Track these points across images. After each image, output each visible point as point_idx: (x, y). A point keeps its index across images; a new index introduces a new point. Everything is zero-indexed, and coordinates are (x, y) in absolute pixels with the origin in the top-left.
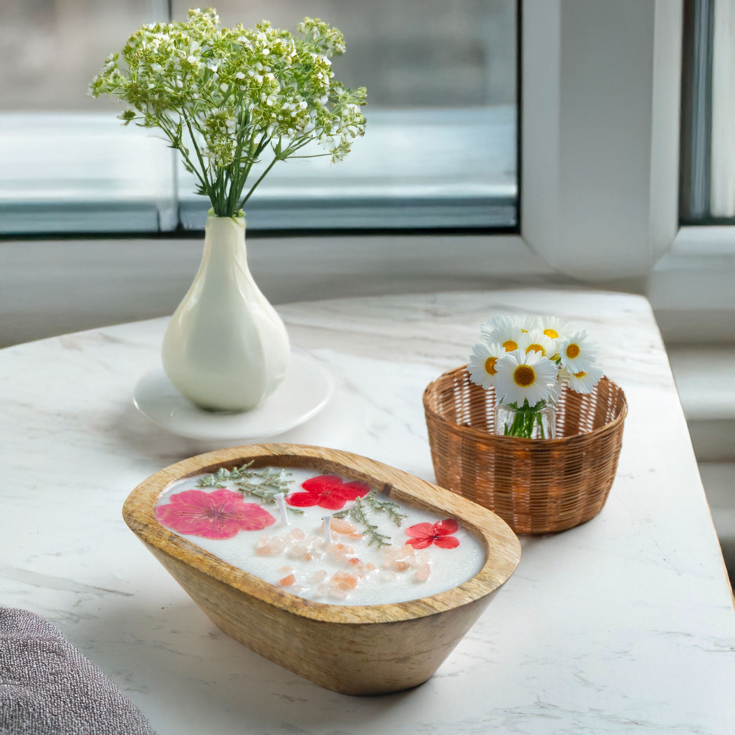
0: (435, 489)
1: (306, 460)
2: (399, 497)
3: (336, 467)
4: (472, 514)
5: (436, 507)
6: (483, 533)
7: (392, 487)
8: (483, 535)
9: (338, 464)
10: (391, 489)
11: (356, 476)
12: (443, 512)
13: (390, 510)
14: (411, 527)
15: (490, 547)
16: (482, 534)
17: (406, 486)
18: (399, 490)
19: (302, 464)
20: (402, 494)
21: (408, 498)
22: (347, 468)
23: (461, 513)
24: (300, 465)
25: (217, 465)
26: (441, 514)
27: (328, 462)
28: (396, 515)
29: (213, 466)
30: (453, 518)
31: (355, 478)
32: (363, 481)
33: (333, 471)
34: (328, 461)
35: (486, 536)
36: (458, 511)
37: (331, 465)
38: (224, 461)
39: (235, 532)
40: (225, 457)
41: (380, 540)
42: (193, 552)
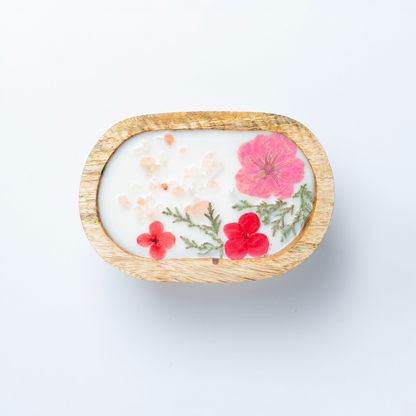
7: (213, 263)
28: (192, 246)
38: (315, 215)
39: (242, 163)
40: (318, 218)
41: (175, 216)
42: (232, 122)
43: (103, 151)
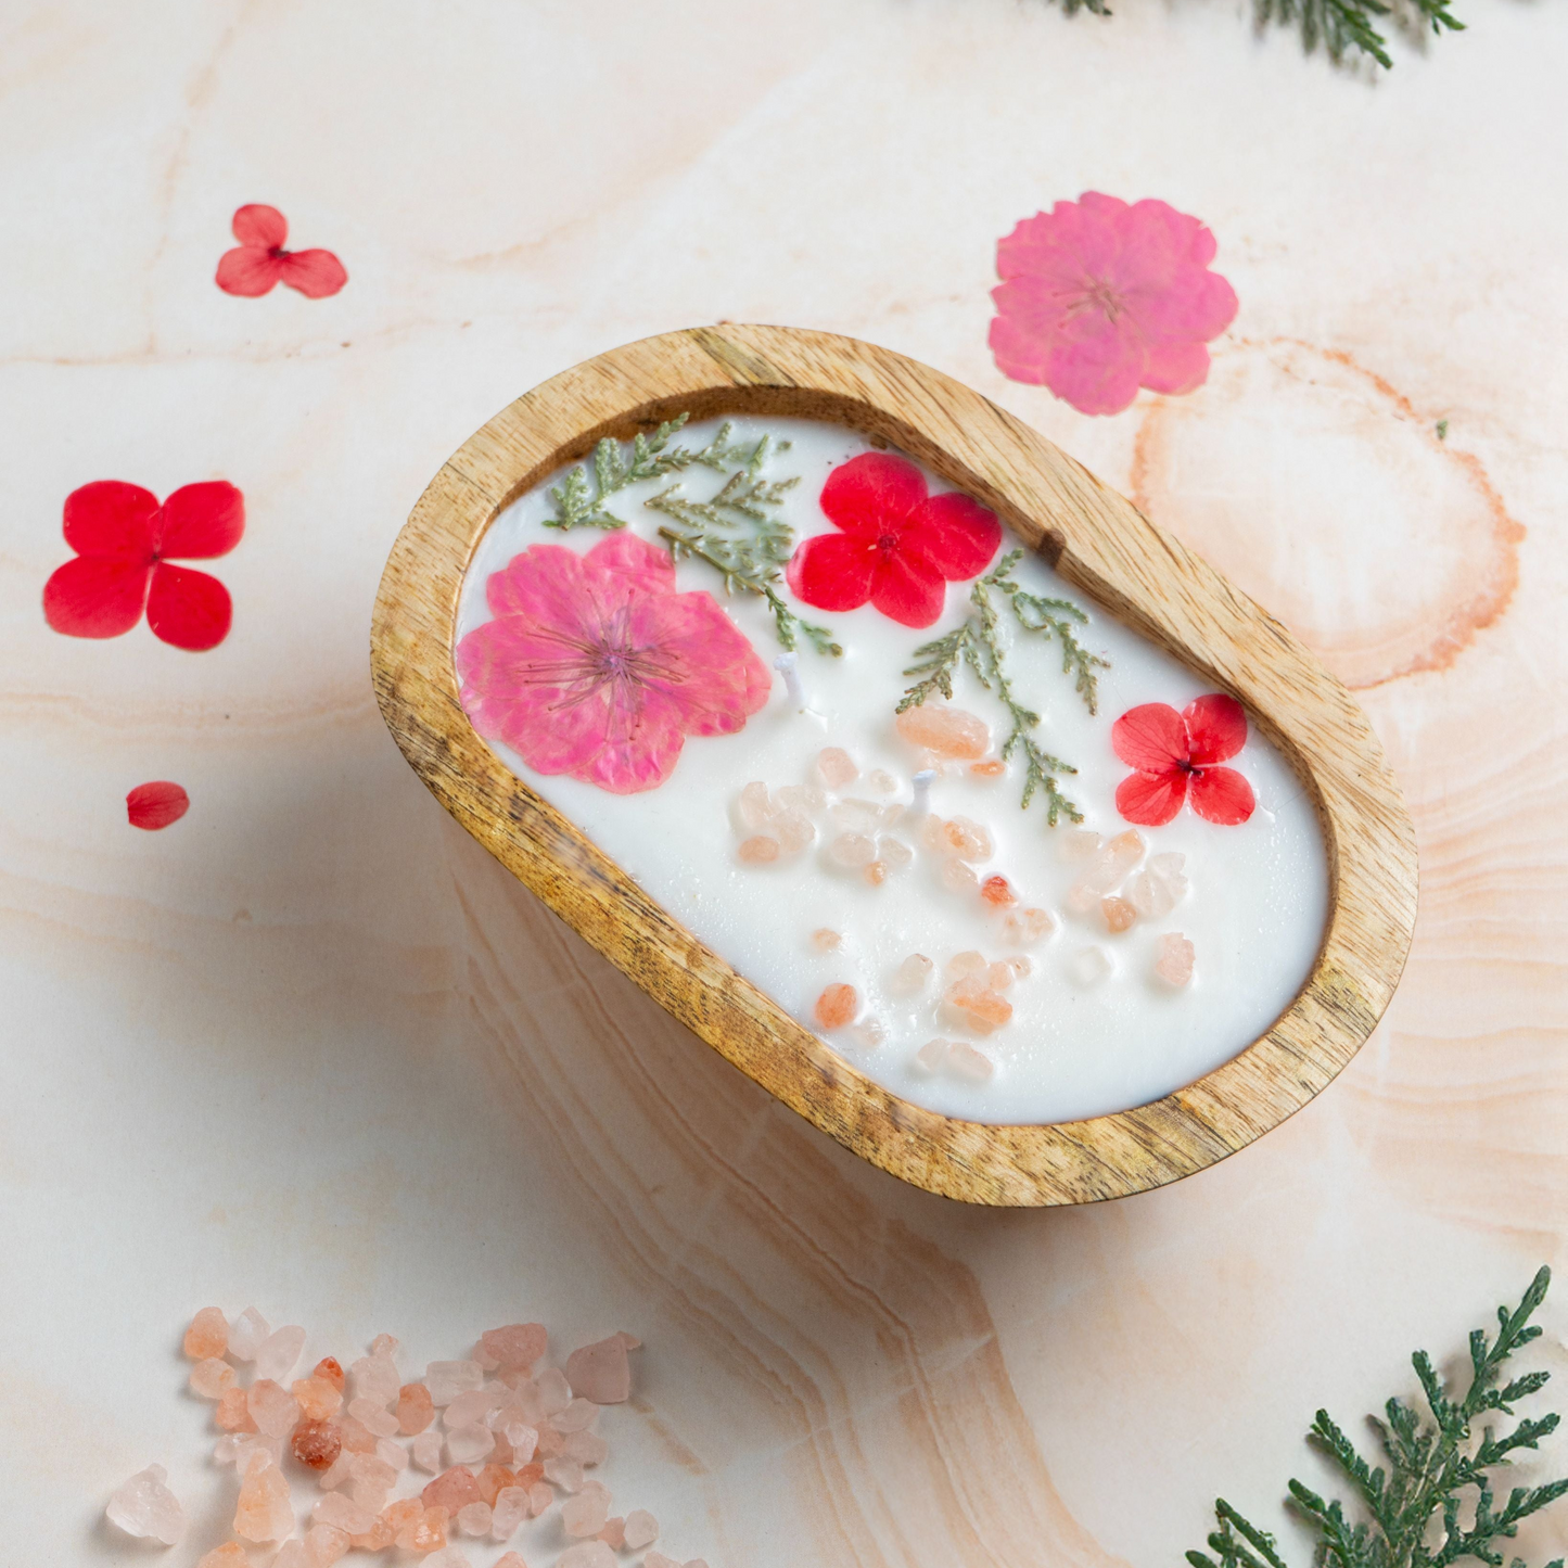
0: (1177, 563)
1: (823, 400)
2: (1082, 582)
3: (909, 438)
4: (1282, 687)
5: (1186, 650)
6: (1316, 775)
7: (1064, 547)
8: (1317, 787)
9: (912, 431)
10: (1060, 550)
11: (963, 479)
12: (1206, 670)
13: (1062, 631)
14: (1124, 718)
15: (1341, 848)
16: (1314, 780)
17: (1101, 545)
18: (1083, 565)
19: (812, 410)
20: (1092, 578)
21: (1110, 596)
22: (937, 448)
23: (1253, 679)
24: (809, 413)
25: (592, 431)
26: (1198, 672)
27: (885, 417)
28: (1082, 658)
29: (582, 437)
30: (1231, 696)
31: (961, 484)
32: (983, 500)
33: (901, 446)
34: (884, 413)
35: (1325, 795)
36: (1246, 670)
37: (892, 428)
38: (610, 414)
39: (674, 746)
40: (610, 397)
41: (1049, 785)
42: (582, 875)
43: (1092, 1157)
